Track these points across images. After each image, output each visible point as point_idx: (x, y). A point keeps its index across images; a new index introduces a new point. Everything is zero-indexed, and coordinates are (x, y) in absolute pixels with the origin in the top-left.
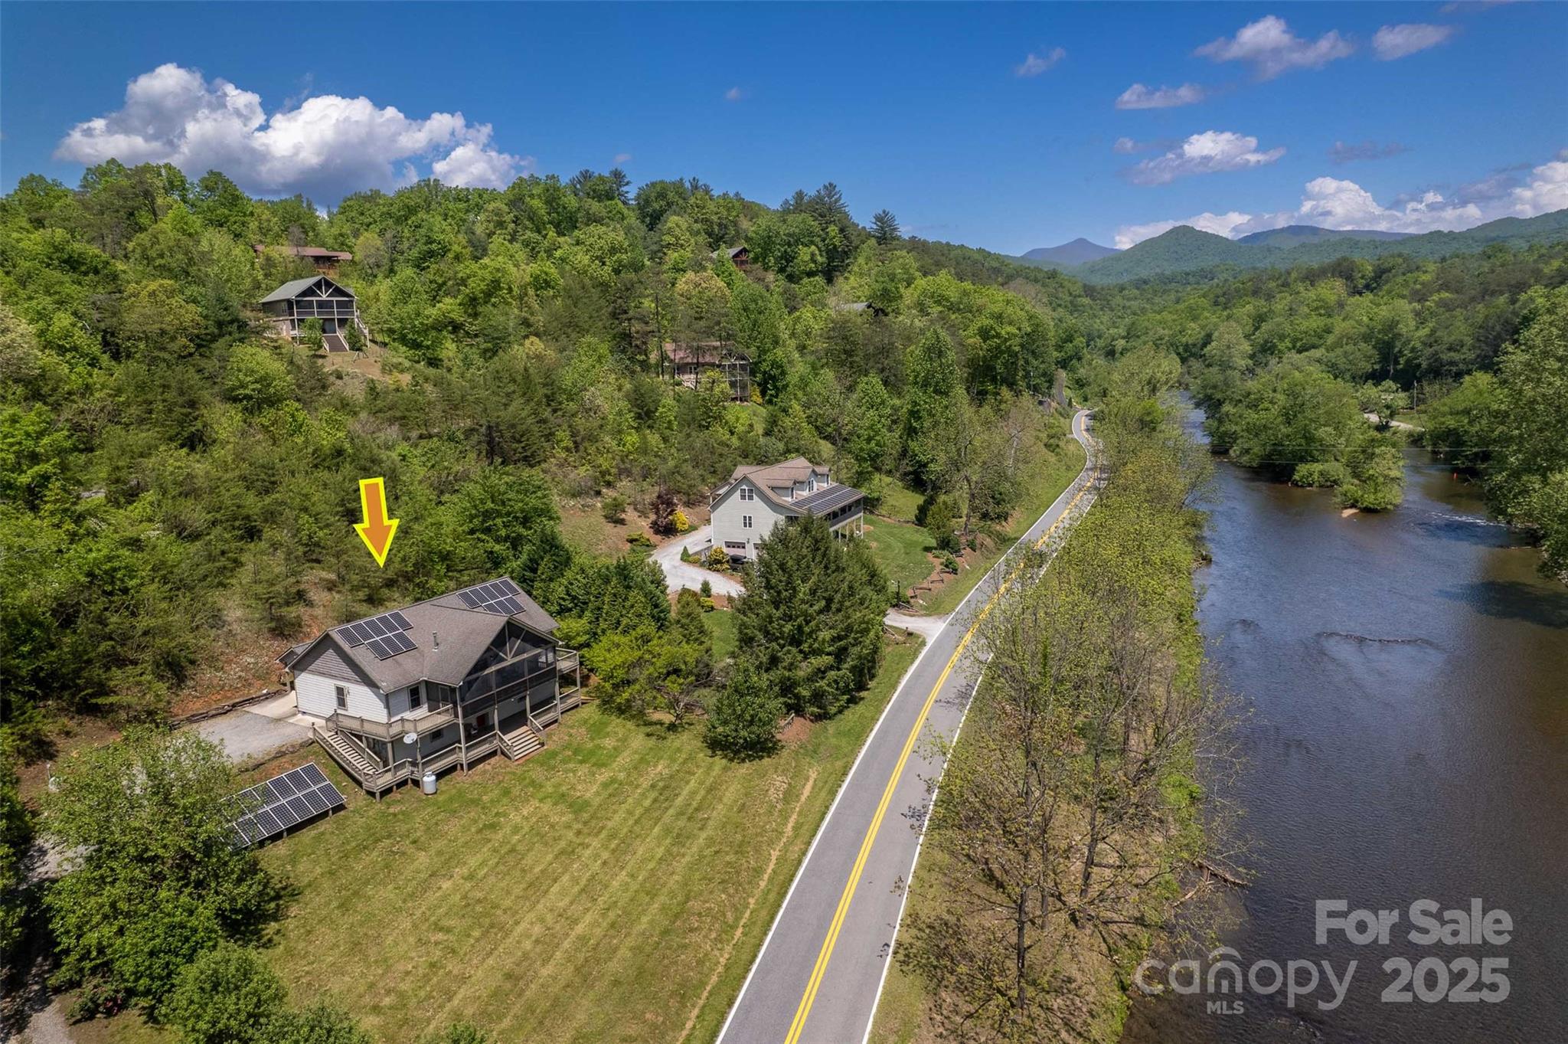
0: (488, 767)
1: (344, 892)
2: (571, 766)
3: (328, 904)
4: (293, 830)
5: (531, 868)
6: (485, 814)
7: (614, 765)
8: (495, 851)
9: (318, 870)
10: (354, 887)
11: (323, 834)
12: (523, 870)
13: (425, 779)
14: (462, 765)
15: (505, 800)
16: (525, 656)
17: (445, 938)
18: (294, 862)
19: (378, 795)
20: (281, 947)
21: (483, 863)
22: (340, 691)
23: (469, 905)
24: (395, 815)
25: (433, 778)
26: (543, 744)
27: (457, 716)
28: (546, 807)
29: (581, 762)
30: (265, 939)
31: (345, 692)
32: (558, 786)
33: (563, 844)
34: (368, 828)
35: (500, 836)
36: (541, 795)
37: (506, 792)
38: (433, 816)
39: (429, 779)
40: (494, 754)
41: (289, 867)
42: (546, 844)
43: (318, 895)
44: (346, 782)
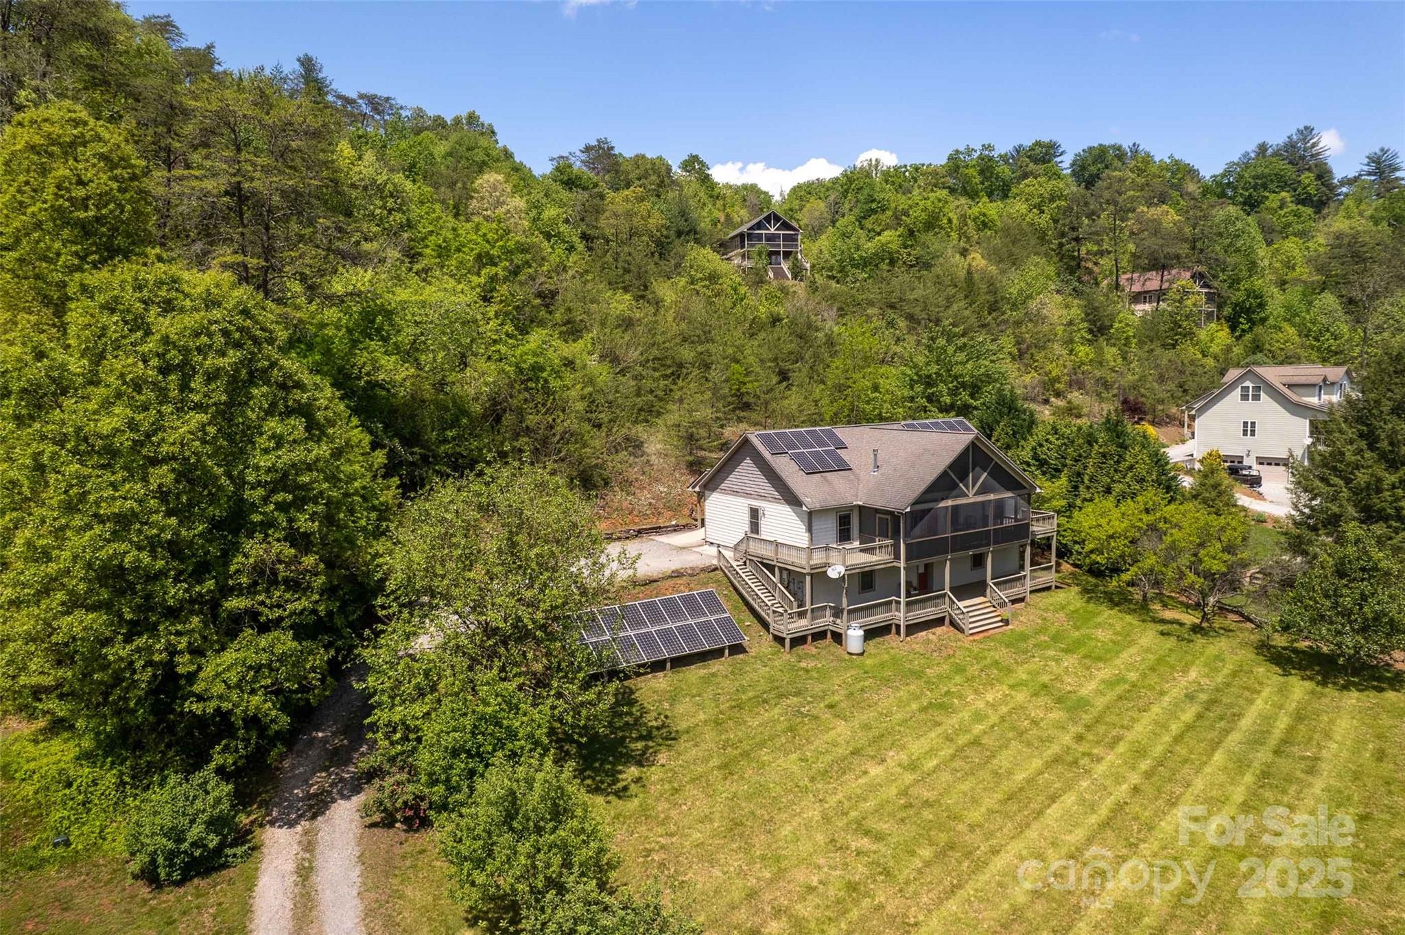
0: (931, 637)
1: (729, 749)
2: (1051, 653)
3: (706, 760)
4: (680, 662)
5: (1010, 773)
6: (931, 691)
7: (1118, 662)
8: (949, 739)
9: (702, 716)
10: (745, 746)
11: (714, 675)
12: (996, 774)
13: (850, 632)
14: (898, 627)
15: (958, 679)
16: (992, 497)
17: (875, 847)
18: (673, 700)
19: (787, 642)
20: (636, 801)
21: (932, 752)
22: (754, 513)
23: (911, 805)
24: (807, 671)
25: (861, 633)
26: (1006, 622)
27: (897, 557)
28: (1020, 697)
29: (1067, 651)
30: (620, 785)
31: (760, 512)
32: (1035, 674)
33: (1055, 749)
34: (771, 680)
35: (954, 720)
36: (1011, 681)
37: (960, 670)
38: (857, 680)
39: (854, 635)
40: (940, 622)
41: (666, 705)
42: (1029, 744)
43: (696, 745)
44: (749, 620)
